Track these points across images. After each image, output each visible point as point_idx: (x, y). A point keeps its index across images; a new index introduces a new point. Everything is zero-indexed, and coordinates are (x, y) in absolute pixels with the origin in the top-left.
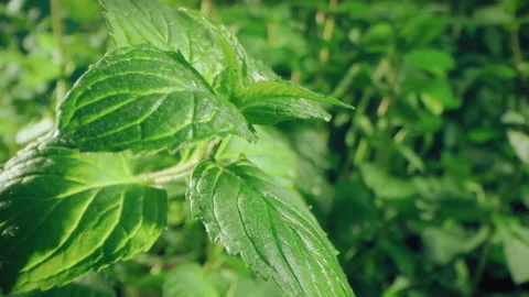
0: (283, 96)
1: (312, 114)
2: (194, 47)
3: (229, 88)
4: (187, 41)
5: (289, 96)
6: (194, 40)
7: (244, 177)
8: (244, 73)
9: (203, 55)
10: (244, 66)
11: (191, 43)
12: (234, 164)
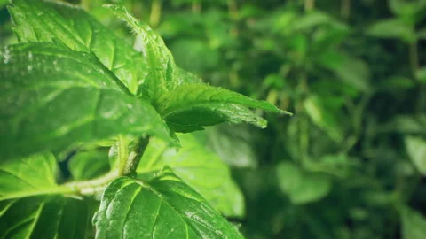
0: (211, 101)
1: (244, 118)
2: (119, 54)
3: (150, 92)
4: (113, 48)
5: (217, 101)
6: (120, 48)
7: (167, 193)
8: (168, 77)
9: (128, 62)
10: (169, 69)
11: (116, 50)
12: (157, 178)
